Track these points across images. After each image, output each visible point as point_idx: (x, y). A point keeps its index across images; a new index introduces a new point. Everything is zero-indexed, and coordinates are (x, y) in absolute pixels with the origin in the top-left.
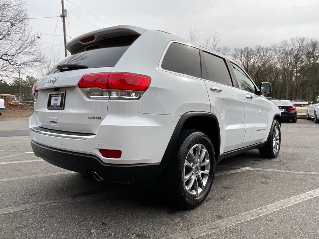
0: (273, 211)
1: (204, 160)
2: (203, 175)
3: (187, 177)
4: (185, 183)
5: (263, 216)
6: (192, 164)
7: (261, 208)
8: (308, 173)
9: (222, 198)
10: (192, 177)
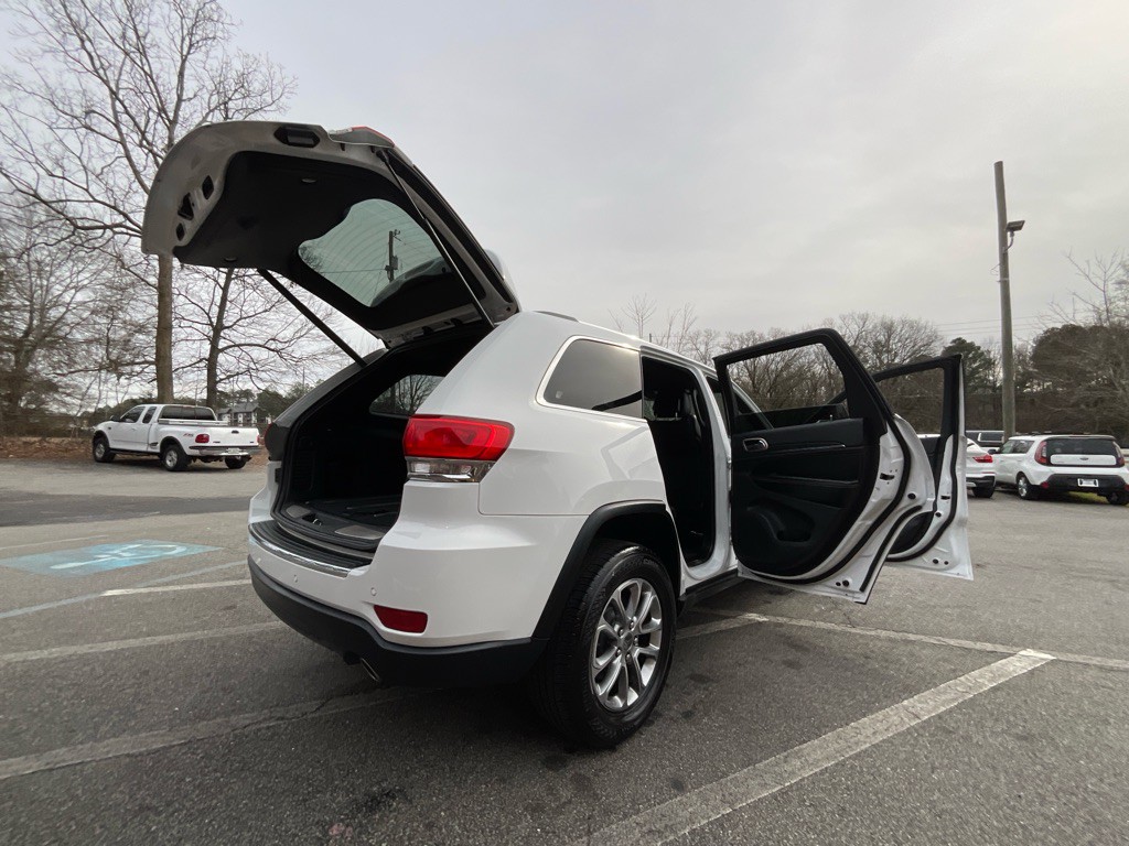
0: (817, 770)
1: (648, 619)
2: (643, 659)
3: (602, 662)
4: (594, 677)
5: (791, 786)
6: (617, 627)
7: (785, 754)
8: (898, 636)
9: (688, 715)
10: (615, 662)
